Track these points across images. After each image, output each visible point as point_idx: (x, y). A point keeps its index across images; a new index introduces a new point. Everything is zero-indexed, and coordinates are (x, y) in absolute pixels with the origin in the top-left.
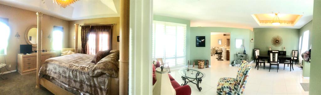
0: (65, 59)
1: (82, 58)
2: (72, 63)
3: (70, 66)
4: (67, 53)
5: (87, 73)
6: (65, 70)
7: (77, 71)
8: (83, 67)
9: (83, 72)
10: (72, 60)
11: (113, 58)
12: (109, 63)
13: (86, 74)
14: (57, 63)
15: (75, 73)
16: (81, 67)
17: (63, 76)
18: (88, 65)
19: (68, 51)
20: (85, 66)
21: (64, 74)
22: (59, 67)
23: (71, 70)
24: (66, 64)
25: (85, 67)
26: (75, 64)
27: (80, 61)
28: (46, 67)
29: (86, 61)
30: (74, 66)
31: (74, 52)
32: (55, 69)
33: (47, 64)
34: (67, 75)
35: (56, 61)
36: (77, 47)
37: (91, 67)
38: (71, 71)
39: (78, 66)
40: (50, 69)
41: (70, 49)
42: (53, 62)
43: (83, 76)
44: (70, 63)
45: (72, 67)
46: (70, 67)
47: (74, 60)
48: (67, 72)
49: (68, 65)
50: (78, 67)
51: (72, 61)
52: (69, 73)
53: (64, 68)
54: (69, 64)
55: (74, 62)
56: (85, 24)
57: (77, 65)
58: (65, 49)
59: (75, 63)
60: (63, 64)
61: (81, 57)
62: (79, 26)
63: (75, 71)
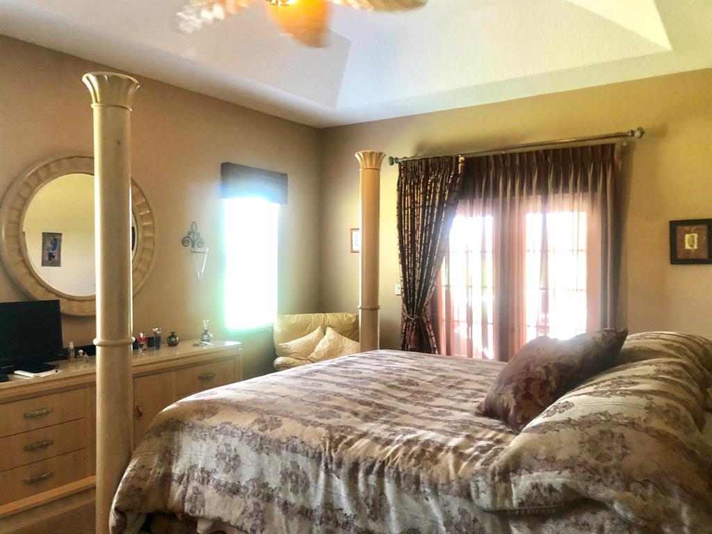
0: (296, 394)
1: (410, 382)
2: (345, 419)
3: (331, 438)
4: (311, 347)
5: (455, 487)
6: (304, 463)
7: (381, 474)
8: (427, 443)
9: (423, 476)
10: (348, 397)
11: (659, 401)
12: (628, 432)
13: (447, 493)
14: (245, 422)
15: (367, 486)
16: (409, 443)
17: (285, 506)
18: (454, 435)
19: (317, 331)
20: (440, 438)
21: (295, 491)
22: (259, 449)
23: (340, 464)
24: (306, 423)
25: (440, 448)
26: (365, 427)
27: (402, 406)
28: (169, 456)
29: (438, 401)
30: (364, 435)
31: (355, 338)
32: (234, 463)
33: (171, 440)
34: (317, 501)
35: (238, 407)
36: (372, 307)
37: (483, 450)
38: (344, 470)
39: (386, 435)
40: (193, 468)
41: (330, 317)
42: (215, 421)
43: (426, 509)
44: (332, 421)
45: (350, 444)
46: (335, 443)
47: (356, 394)
48: (317, 476)
49: (323, 431)
50: (388, 443)
51: (348, 406)
52: (328, 484)
53: (294, 450)
54: (329, 428)
55: (360, 408)
56: (420, 148)
57: (377, 429)
58: (297, 318)
59: (367, 418)
60: (289, 427)
61: (405, 376)
62: (386, 161)
63: (368, 472)
